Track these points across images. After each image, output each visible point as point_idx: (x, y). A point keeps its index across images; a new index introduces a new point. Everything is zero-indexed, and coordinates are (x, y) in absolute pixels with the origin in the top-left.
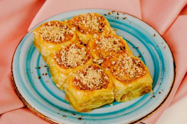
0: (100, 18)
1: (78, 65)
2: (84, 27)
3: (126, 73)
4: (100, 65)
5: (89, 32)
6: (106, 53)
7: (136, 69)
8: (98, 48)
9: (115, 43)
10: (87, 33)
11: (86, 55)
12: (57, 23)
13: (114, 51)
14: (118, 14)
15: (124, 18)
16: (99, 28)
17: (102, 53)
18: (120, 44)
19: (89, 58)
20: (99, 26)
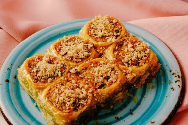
0: (145, 58)
2: (124, 49)
3: (60, 94)
5: (118, 54)
6: (89, 73)
7: (69, 102)
8: (92, 65)
10: (116, 53)
11: (81, 59)
12: (120, 27)
13: (94, 80)
14: (176, 81)
15: (172, 89)
16: (129, 61)
17: (87, 70)
18: (107, 82)
19: (76, 62)
20: (131, 60)
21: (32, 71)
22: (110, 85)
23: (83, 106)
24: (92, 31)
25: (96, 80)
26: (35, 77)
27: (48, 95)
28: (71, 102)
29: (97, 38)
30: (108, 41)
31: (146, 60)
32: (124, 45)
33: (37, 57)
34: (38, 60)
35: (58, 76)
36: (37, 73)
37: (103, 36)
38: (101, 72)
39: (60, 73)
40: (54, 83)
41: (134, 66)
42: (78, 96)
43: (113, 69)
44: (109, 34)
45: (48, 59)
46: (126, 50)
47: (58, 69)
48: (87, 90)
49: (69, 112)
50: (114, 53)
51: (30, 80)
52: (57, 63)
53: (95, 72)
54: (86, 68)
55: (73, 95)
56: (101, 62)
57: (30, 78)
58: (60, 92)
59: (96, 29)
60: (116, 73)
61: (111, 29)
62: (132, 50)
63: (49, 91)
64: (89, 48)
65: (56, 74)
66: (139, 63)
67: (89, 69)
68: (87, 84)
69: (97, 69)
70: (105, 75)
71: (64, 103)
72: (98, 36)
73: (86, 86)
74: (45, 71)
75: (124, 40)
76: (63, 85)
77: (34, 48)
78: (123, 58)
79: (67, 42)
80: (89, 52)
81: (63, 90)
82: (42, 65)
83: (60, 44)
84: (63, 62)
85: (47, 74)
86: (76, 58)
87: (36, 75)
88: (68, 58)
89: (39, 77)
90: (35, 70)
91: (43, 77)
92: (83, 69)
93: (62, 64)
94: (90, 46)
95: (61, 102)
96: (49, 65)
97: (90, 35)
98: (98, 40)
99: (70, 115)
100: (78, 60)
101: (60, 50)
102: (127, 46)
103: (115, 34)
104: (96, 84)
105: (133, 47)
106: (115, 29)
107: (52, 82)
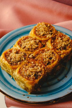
0: (69, 45)
1: (23, 48)
3: (26, 71)
4: (28, 57)
5: (54, 44)
6: (40, 57)
7: (32, 74)
8: (41, 52)
9: (51, 58)
10: (53, 44)
11: (34, 49)
13: (43, 60)
16: (61, 47)
17: (39, 55)
18: (51, 61)
19: (32, 51)
20: (62, 47)
21: (8, 59)
22: (53, 62)
23: (40, 76)
24: (37, 32)
25: (44, 60)
26: (10, 62)
27: (20, 72)
28: (34, 75)
29: (41, 36)
30: (47, 37)
31: (70, 46)
32: (56, 38)
33: (9, 51)
34: (10, 52)
35: (23, 60)
36: (11, 60)
37: (44, 35)
38: (46, 55)
39: (24, 59)
40: (22, 65)
41: (64, 50)
42: (36, 71)
43: (53, 53)
44: (47, 33)
45: (15, 51)
46: (58, 41)
47: (22, 57)
48: (41, 66)
49: (33, 80)
50: (51, 44)
51: (7, 64)
52: (21, 53)
53: (43, 56)
54: (38, 54)
55: (34, 71)
56: (46, 50)
57: (7, 63)
58: (26, 70)
59: (39, 31)
60: (55, 55)
61: (48, 30)
62: (61, 41)
63: (20, 69)
64: (37, 42)
65: (22, 59)
66: (66, 48)
67: (40, 54)
68: (40, 63)
69: (44, 54)
70: (49, 57)
71: (29, 75)
72: (41, 35)
73: (40, 65)
74: (15, 58)
75: (56, 35)
76: (27, 65)
77: (4, 45)
78: (57, 46)
79: (24, 40)
80: (37, 45)
81: (27, 68)
82: (13, 55)
83: (20, 41)
84: (24, 52)
85: (16, 60)
86: (31, 49)
87: (10, 61)
88: (27, 49)
89: (12, 62)
90: (9, 58)
91: (14, 62)
92: (36, 55)
93: (24, 53)
94: (37, 41)
95: (28, 75)
96: (17, 55)
97: (36, 35)
98: (41, 37)
99: (34, 82)
100: (32, 50)
101: (21, 45)
102: (58, 39)
103: (50, 33)
104: (45, 63)
105: (61, 39)
106: (50, 30)
107: (20, 64)
